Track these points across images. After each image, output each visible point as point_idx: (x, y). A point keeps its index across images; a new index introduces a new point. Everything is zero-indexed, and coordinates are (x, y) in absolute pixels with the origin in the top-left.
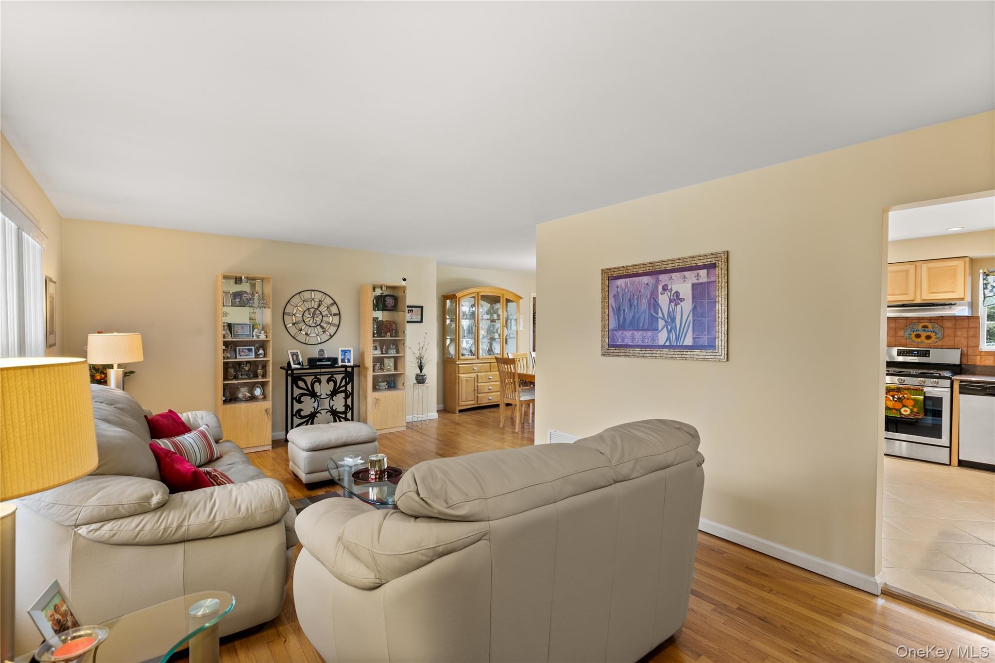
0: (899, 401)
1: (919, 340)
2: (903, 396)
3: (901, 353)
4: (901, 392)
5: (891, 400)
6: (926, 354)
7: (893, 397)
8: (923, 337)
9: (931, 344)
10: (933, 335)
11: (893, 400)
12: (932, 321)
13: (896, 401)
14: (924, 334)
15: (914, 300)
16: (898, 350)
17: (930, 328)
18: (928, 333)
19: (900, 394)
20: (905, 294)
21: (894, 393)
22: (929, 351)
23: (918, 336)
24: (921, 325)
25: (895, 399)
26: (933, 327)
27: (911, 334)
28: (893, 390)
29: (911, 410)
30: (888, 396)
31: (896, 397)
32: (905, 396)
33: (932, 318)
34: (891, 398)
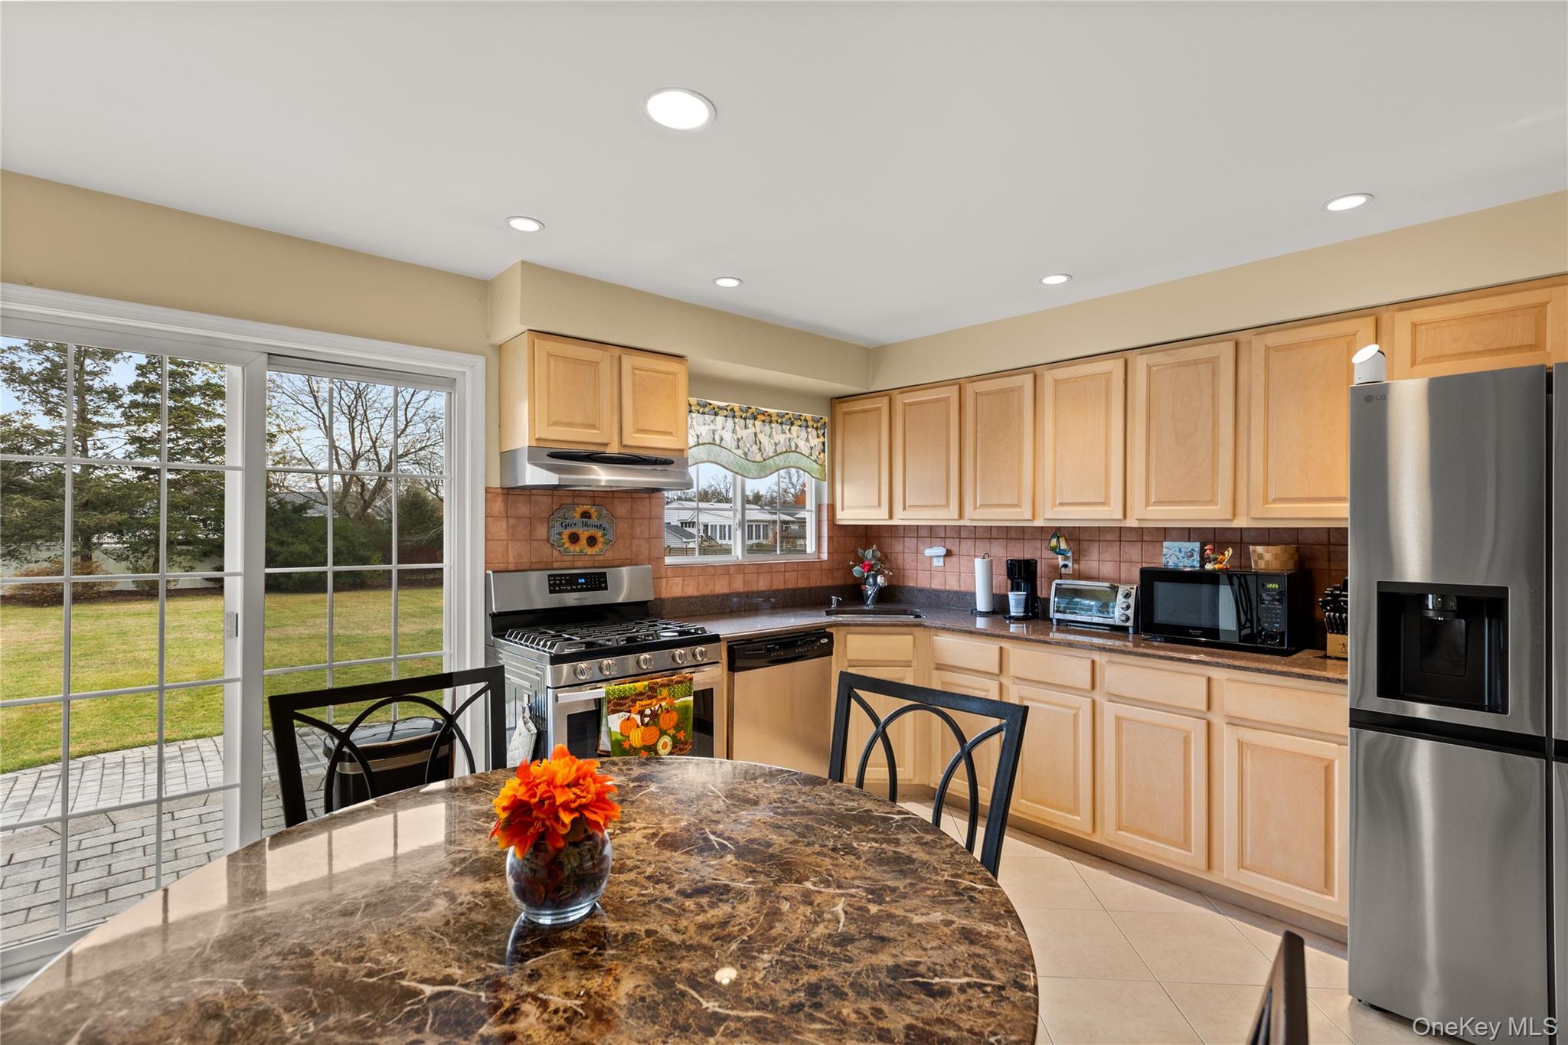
0: (655, 724)
1: (577, 548)
2: (661, 706)
3: (554, 585)
4: (656, 697)
5: (638, 726)
6: (597, 581)
7: (641, 713)
8: (583, 542)
9: (596, 558)
10: (599, 534)
11: (642, 721)
12: (598, 501)
13: (647, 725)
14: (584, 534)
16: (549, 576)
17: (594, 520)
18: (592, 531)
19: (654, 701)
20: (593, 427)
21: (644, 703)
22: (604, 574)
23: (574, 538)
24: (579, 510)
25: (646, 720)
26: (600, 516)
27: (560, 534)
28: (641, 694)
29: (674, 738)
30: (633, 715)
31: (648, 712)
32: (663, 704)
33: (596, 494)
34: (638, 718)
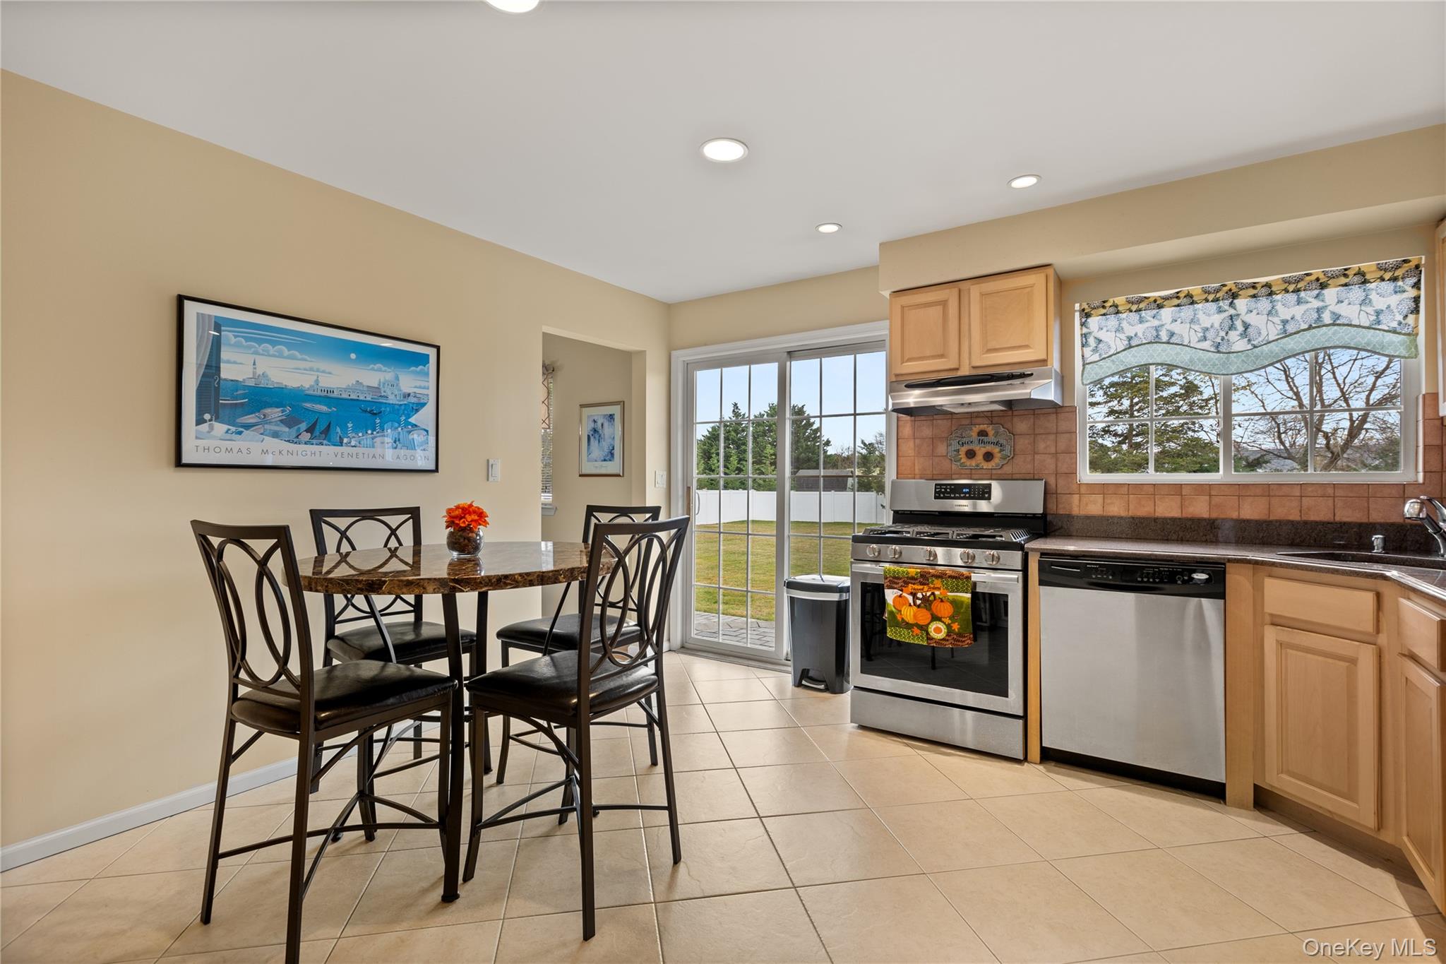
0: (926, 607)
1: (973, 463)
2: (933, 594)
3: (940, 492)
4: (928, 584)
5: (910, 605)
6: (984, 493)
7: (914, 595)
8: (980, 457)
9: (994, 472)
10: (996, 450)
11: (915, 604)
12: (995, 420)
13: (919, 606)
14: (981, 450)
15: (957, 369)
16: (936, 485)
17: (991, 438)
18: (989, 448)
19: (926, 588)
20: (942, 356)
21: (916, 587)
22: (990, 485)
23: (971, 454)
24: (976, 429)
25: (918, 602)
26: (996, 434)
27: (958, 451)
28: (913, 578)
29: (948, 626)
30: (904, 594)
31: (920, 595)
32: (937, 593)
33: (994, 414)
34: (910, 598)
